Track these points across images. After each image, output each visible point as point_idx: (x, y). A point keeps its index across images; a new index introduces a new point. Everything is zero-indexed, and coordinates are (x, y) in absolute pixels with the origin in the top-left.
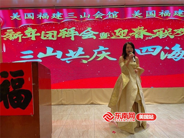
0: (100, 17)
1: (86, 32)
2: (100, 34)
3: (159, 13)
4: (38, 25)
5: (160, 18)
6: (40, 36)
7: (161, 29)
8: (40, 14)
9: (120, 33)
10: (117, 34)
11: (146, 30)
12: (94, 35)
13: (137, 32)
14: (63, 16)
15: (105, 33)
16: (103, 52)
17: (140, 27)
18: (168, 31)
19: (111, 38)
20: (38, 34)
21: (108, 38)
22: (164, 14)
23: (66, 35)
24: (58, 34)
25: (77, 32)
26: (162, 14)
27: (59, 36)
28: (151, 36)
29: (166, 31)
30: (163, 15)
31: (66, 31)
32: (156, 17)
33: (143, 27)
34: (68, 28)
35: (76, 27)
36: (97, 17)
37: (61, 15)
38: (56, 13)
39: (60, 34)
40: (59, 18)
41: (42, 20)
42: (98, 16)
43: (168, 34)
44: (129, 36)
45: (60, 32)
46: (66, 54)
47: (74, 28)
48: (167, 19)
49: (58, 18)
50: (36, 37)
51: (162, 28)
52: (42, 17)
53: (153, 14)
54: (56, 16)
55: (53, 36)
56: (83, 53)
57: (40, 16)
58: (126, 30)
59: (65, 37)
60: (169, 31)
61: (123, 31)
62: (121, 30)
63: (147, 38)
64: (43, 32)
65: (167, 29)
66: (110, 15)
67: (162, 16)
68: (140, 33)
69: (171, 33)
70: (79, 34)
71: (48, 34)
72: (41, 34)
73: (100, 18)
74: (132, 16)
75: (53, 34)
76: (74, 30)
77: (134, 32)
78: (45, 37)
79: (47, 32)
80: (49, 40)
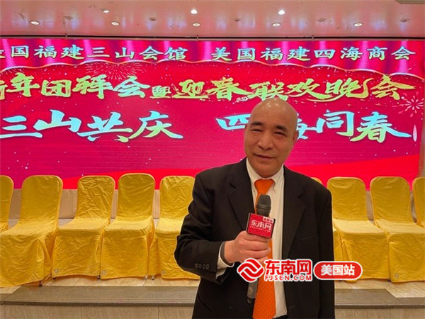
0: (153, 57)
1: (126, 84)
2: (153, 88)
3: (262, 53)
4: (36, 68)
5: (262, 63)
6: (40, 89)
7: (264, 83)
8: (40, 48)
9: (189, 88)
10: (185, 90)
11: (238, 84)
12: (142, 89)
13: (220, 87)
14: (83, 53)
15: (163, 87)
16: (157, 121)
17: (227, 78)
18: (276, 87)
19: (173, 97)
20: (36, 86)
21: (168, 97)
22: (271, 55)
23: (89, 88)
24: (73, 86)
25: (109, 84)
26: (266, 54)
27: (74, 90)
28: (246, 96)
29: (273, 86)
30: (269, 57)
31: (88, 82)
32: (256, 61)
33: (231, 79)
34: (93, 75)
35: (107, 74)
36: (148, 57)
37: (80, 51)
38: (70, 46)
39: (77, 85)
40: (77, 56)
41: (44, 60)
42: (150, 55)
43: (276, 93)
44: (206, 93)
45: (77, 83)
46: (89, 125)
47: (105, 76)
48: (277, 65)
49: (74, 57)
50: (32, 90)
51: (266, 81)
52: (43, 54)
53: (250, 55)
54: (69, 53)
55: (63, 90)
56: (121, 123)
57: (40, 52)
58: (200, 83)
59: (87, 92)
60: (279, 88)
61: (195, 85)
62: (192, 83)
63: (238, 100)
64: (45, 82)
65: (275, 84)
66: (171, 54)
67: (267, 59)
68: (226, 89)
69: (282, 92)
70: (114, 86)
71: (55, 85)
72: (41, 85)
73: (153, 59)
74: (212, 57)
75: (64, 86)
76: (105, 79)
77: (216, 87)
78: (48, 90)
79: (53, 82)
80: (56, 96)
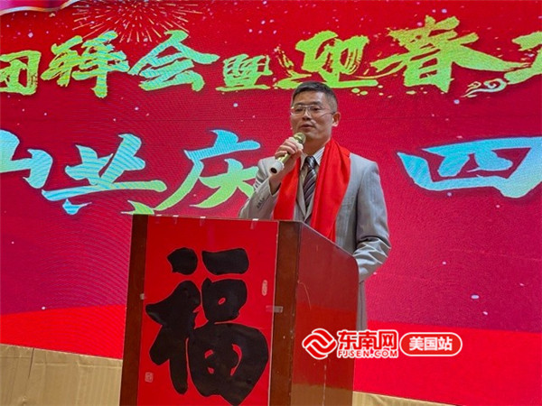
1: (161, 55)
2: (226, 62)
9: (324, 55)
11: (473, 38)
15: (251, 56)
16: (229, 161)
17: (439, 18)
19: (276, 86)
23: (76, 68)
25: (121, 56)
27: (46, 76)
28: (501, 75)
31: (75, 52)
33: (452, 23)
34: (87, 33)
35: (119, 28)
39: (53, 64)
45: (53, 56)
47: (111, 35)
55: (23, 77)
58: (355, 38)
63: (474, 88)
68: (434, 54)
70: (131, 64)
71: (8, 64)
75: (24, 67)
77: (403, 50)
79: (4, 58)
80: (6, 94)
